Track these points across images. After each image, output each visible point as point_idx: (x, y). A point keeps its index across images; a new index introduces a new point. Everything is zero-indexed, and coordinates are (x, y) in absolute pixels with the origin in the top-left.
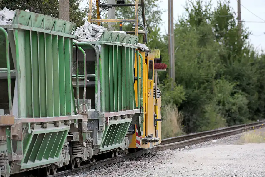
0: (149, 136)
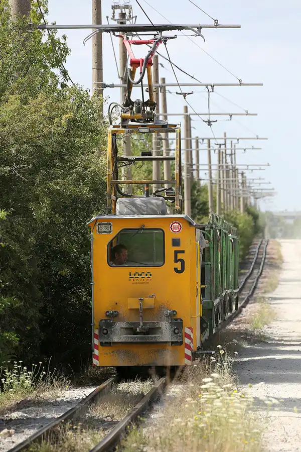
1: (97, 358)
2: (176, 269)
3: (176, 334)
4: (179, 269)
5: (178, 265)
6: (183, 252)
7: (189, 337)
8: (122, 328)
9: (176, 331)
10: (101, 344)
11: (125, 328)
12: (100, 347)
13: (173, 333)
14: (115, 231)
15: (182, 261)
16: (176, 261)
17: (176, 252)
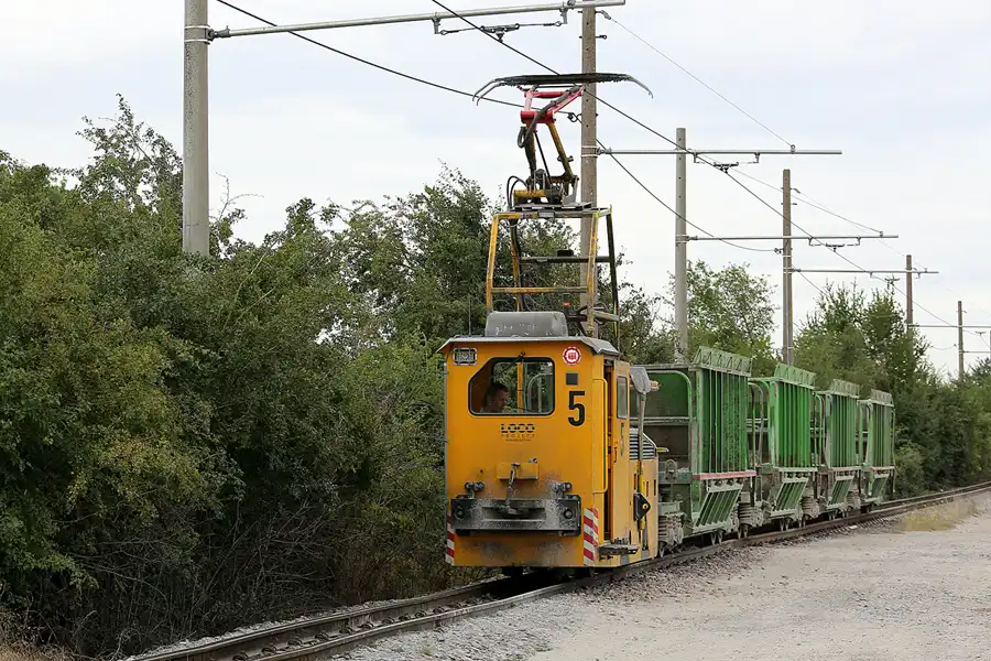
0: (618, 542)
1: (451, 553)
2: (571, 420)
3: (566, 517)
4: (577, 419)
5: (576, 414)
6: (582, 393)
7: (590, 523)
8: (486, 508)
9: (568, 514)
10: (458, 531)
11: (492, 509)
12: (456, 537)
13: (562, 517)
14: (481, 360)
15: (581, 408)
16: (572, 407)
17: (572, 394)
